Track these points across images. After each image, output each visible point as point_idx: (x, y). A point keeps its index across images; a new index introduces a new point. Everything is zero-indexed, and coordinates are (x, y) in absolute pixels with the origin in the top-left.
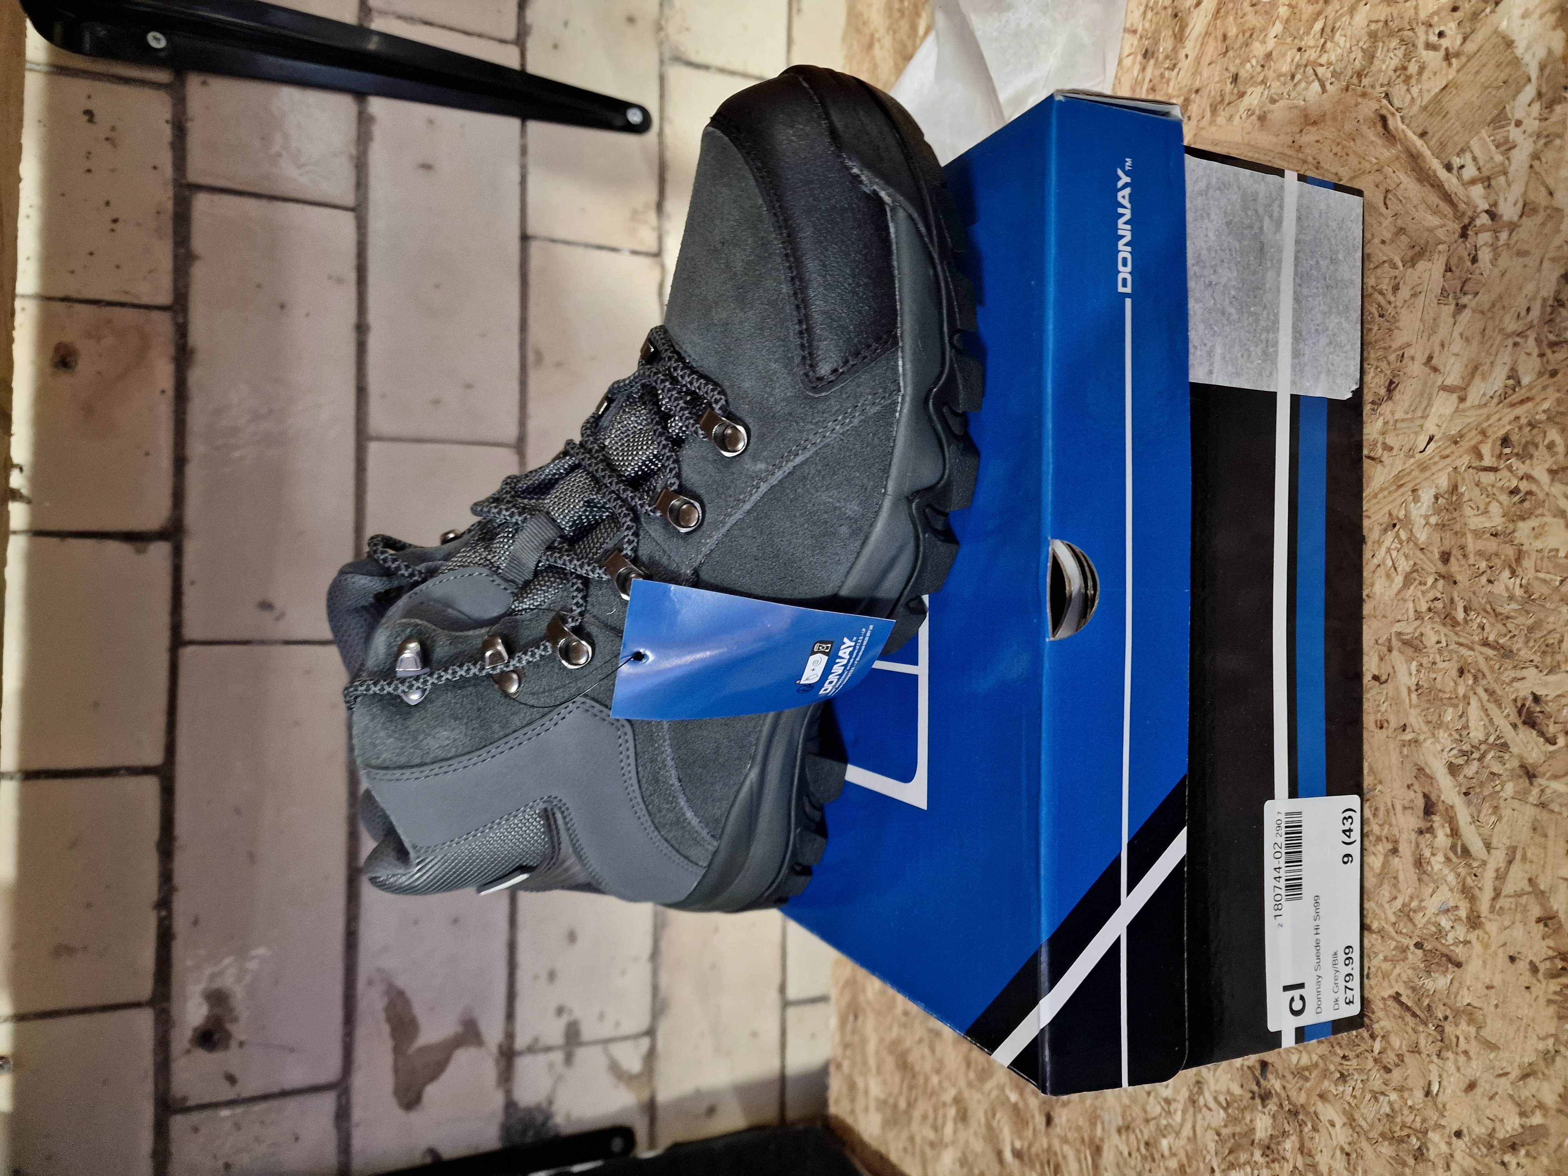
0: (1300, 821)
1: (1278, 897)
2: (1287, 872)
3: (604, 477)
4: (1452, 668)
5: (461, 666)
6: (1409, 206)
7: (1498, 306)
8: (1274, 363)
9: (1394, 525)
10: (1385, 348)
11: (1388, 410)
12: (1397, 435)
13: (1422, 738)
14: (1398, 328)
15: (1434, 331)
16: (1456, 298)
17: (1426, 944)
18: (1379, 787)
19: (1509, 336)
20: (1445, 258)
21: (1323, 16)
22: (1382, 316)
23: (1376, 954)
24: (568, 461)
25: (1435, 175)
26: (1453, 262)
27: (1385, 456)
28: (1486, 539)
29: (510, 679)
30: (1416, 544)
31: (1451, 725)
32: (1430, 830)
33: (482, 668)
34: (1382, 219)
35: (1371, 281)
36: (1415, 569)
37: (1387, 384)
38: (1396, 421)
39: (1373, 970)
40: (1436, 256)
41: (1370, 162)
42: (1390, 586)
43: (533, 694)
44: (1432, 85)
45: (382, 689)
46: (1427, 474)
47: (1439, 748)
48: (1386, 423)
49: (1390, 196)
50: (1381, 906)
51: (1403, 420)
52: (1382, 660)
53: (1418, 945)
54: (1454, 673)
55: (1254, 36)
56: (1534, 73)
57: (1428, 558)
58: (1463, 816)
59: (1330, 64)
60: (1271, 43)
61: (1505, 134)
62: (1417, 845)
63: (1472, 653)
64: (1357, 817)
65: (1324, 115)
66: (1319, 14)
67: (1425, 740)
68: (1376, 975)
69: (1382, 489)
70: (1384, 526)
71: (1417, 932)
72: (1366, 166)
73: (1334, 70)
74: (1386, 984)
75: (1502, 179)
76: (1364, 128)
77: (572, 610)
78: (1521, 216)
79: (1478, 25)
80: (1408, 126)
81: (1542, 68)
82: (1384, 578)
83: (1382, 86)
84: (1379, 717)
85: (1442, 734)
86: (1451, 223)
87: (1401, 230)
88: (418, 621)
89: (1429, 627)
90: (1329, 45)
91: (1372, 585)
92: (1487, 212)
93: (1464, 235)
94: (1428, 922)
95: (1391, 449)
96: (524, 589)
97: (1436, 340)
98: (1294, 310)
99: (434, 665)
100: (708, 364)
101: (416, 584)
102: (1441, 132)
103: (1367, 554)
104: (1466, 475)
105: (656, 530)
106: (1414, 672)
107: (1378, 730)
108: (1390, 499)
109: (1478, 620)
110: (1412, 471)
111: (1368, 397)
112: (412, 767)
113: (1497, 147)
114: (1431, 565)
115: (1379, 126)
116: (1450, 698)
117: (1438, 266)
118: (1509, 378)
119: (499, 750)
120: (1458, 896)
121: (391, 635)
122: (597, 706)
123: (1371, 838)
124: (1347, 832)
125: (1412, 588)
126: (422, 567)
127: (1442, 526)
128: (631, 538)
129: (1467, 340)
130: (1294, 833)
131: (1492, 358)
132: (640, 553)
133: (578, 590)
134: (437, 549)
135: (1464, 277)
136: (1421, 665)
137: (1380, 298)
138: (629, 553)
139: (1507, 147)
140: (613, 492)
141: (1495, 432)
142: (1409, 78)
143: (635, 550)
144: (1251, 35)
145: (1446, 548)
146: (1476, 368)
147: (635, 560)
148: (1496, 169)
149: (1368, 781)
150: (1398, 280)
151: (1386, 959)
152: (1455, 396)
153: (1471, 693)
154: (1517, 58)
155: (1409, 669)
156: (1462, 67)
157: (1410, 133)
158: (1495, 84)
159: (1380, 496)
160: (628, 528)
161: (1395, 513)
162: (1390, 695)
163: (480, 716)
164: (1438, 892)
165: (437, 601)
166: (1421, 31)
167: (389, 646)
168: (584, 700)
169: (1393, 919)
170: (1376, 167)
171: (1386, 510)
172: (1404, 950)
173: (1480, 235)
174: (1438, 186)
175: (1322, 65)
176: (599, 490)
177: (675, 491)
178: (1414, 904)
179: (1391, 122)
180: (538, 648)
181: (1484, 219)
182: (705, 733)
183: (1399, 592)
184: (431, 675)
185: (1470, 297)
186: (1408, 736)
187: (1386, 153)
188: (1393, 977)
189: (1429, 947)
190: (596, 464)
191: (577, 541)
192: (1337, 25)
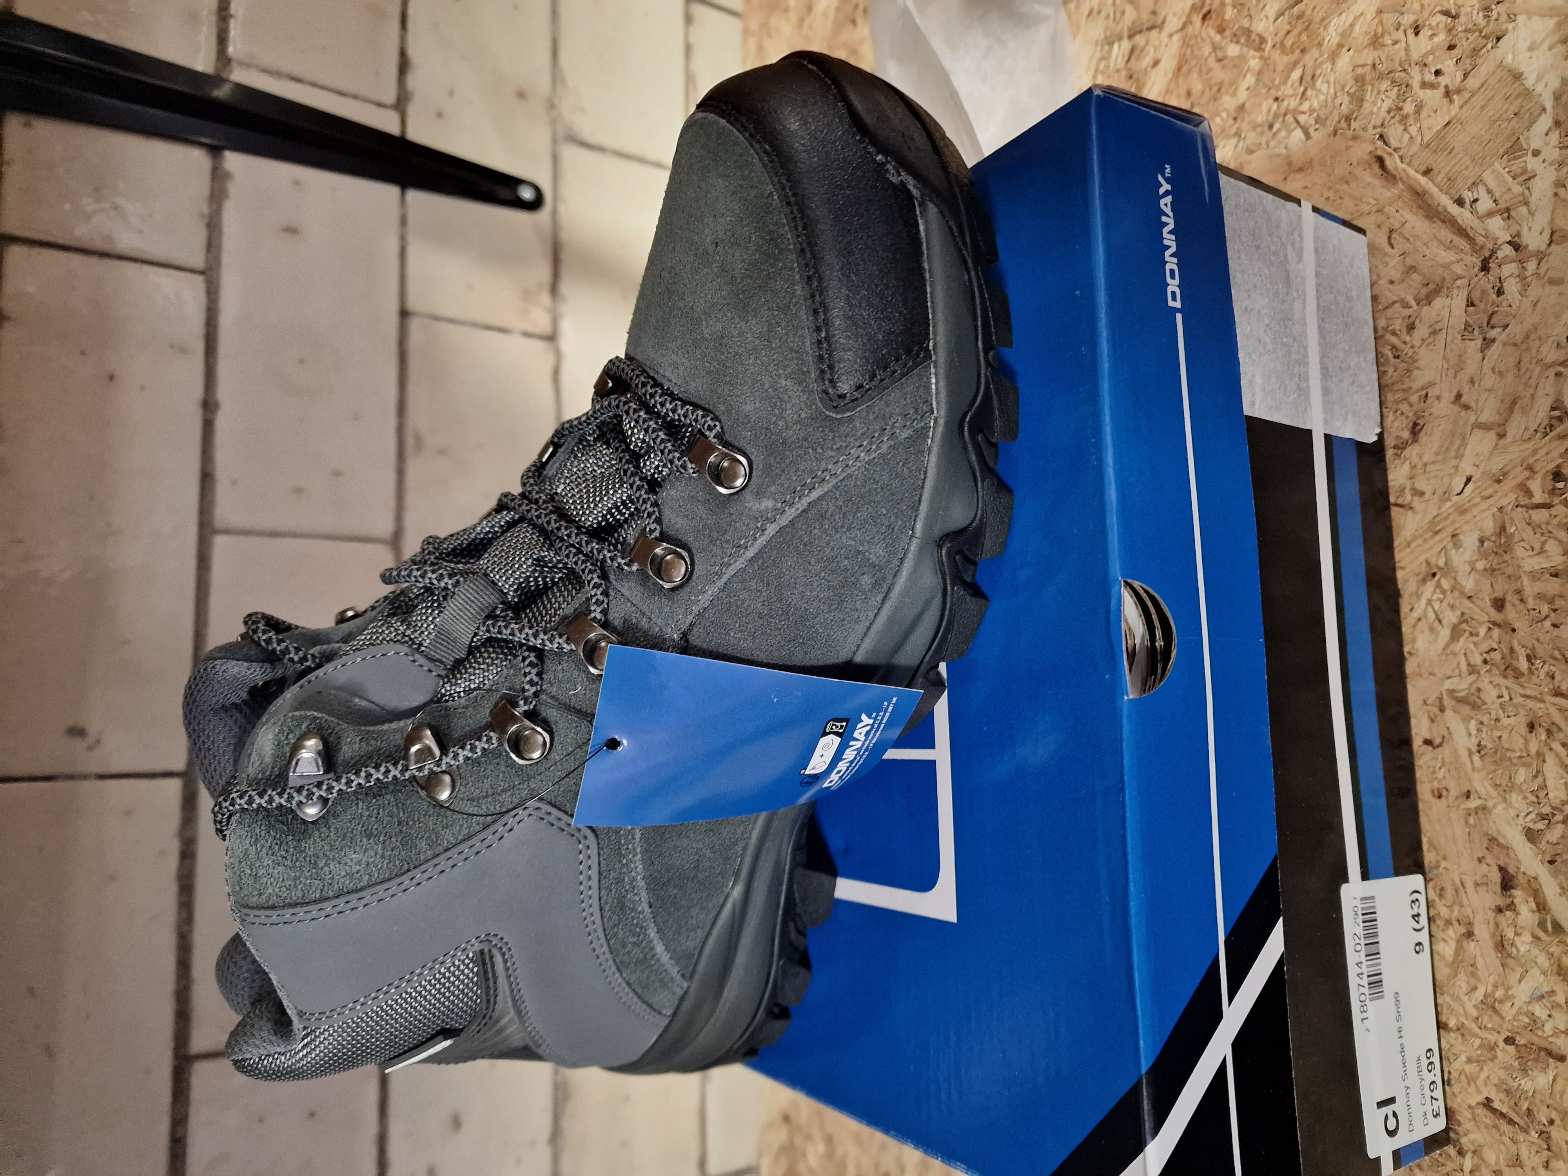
0: (1374, 907)
1: (1363, 998)
2: (1368, 966)
3: (558, 529)
4: (1520, 722)
5: (377, 767)
6: (1418, 244)
7: (1533, 337)
8: (1307, 399)
9: (1434, 575)
10: (1404, 390)
11: (1414, 453)
12: (1428, 479)
13: (1490, 804)
14: (1418, 368)
15: (1459, 368)
16: (1483, 333)
17: (1518, 1039)
18: (1443, 864)
19: (1549, 366)
20: (1466, 293)
21: (1301, 64)
22: (1398, 357)
23: (1457, 1057)
24: (506, 517)
25: (1446, 210)
26: (1476, 295)
27: (1416, 502)
28: (1546, 580)
29: (440, 782)
30: (1462, 593)
31: (1524, 788)
32: (1511, 907)
33: (406, 769)
34: (1387, 259)
35: (1382, 323)
36: (1464, 619)
37: (1410, 426)
38: (1426, 464)
39: (1455, 1074)
40: (1455, 291)
41: (1369, 204)
42: (1435, 641)
43: (471, 800)
44: (1434, 123)
45: (271, 800)
46: (1468, 516)
47: (1513, 813)
48: (1413, 467)
49: (1394, 235)
50: (1457, 999)
51: (1433, 463)
52: (1433, 721)
53: (1509, 1041)
54: (1523, 729)
55: (1223, 90)
56: (1549, 104)
57: (1478, 607)
58: (1550, 888)
59: (1312, 110)
60: (1243, 96)
61: (1523, 164)
62: (1497, 925)
63: (1542, 705)
64: (1422, 898)
65: (1311, 161)
66: (1295, 63)
67: (1494, 806)
68: (1458, 1080)
69: (1415, 538)
70: (1421, 577)
71: (1506, 1025)
72: (1365, 208)
73: (1318, 116)
74: (1472, 1089)
75: (1524, 209)
76: (1359, 171)
77: (524, 690)
78: (1549, 245)
79: (1479, 61)
80: (1409, 164)
81: (1557, 97)
82: (1427, 633)
83: (1374, 127)
84: (1436, 785)
85: (1515, 798)
86: (1469, 257)
87: (1412, 269)
88: (316, 714)
89: (1487, 680)
90: (1309, 92)
91: (1414, 641)
92: (1509, 243)
93: (1485, 267)
94: (1519, 1013)
95: (1422, 494)
96: (457, 667)
97: (1464, 376)
98: (1320, 344)
99: (340, 769)
100: (697, 388)
101: (309, 670)
102: (1449, 167)
103: (1404, 608)
104: (1514, 514)
105: (630, 588)
106: (1474, 732)
107: (1436, 800)
108: (1426, 546)
109: (1546, 668)
110: (1449, 514)
111: (1389, 442)
112: (308, 903)
113: (1514, 178)
114: (1483, 612)
115: (1376, 168)
116: (1521, 757)
117: (1460, 300)
118: (1553, 409)
119: (427, 875)
120: (1554, 979)
121: (281, 731)
122: (555, 811)
123: (1438, 922)
124: (1416, 917)
125: (1462, 640)
126: (316, 650)
127: (1492, 571)
128: (601, 598)
129: (1501, 373)
130: (1370, 919)
131: (1531, 391)
132: (611, 617)
133: (531, 664)
134: (332, 629)
135: (1491, 310)
136: (1482, 723)
137: (1393, 340)
138: (599, 616)
139: (1527, 178)
140: (573, 546)
141: (1542, 468)
142: (1405, 117)
143: (605, 612)
144: (1219, 90)
145: (1499, 595)
146: (1514, 403)
147: (605, 625)
148: (1515, 200)
149: (1429, 858)
150: (1412, 319)
151: (1469, 1061)
152: (1492, 434)
153: (1545, 750)
154: (1527, 89)
155: (1468, 729)
156: (1466, 102)
157: (1412, 172)
158: (1505, 116)
159: (1413, 545)
160: (596, 586)
161: (1433, 561)
162: (1447, 759)
163: (401, 831)
164: (1528, 977)
165: (338, 689)
166: (1415, 72)
167: (279, 745)
168: (539, 805)
169: (1475, 1013)
170: (1375, 208)
171: (1423, 558)
172: (1492, 1047)
173: (1503, 267)
174: (1450, 222)
175: (1303, 113)
176: (551, 545)
177: (656, 538)
178: (1499, 994)
179: (1389, 163)
180: (479, 739)
181: (1508, 250)
182: (685, 843)
183: (1447, 646)
184: (338, 779)
185: (1499, 330)
186: (1474, 803)
187: (1387, 193)
188: (1480, 1081)
189: (1523, 1042)
190: (546, 515)
191: (523, 609)
192: (1318, 72)
